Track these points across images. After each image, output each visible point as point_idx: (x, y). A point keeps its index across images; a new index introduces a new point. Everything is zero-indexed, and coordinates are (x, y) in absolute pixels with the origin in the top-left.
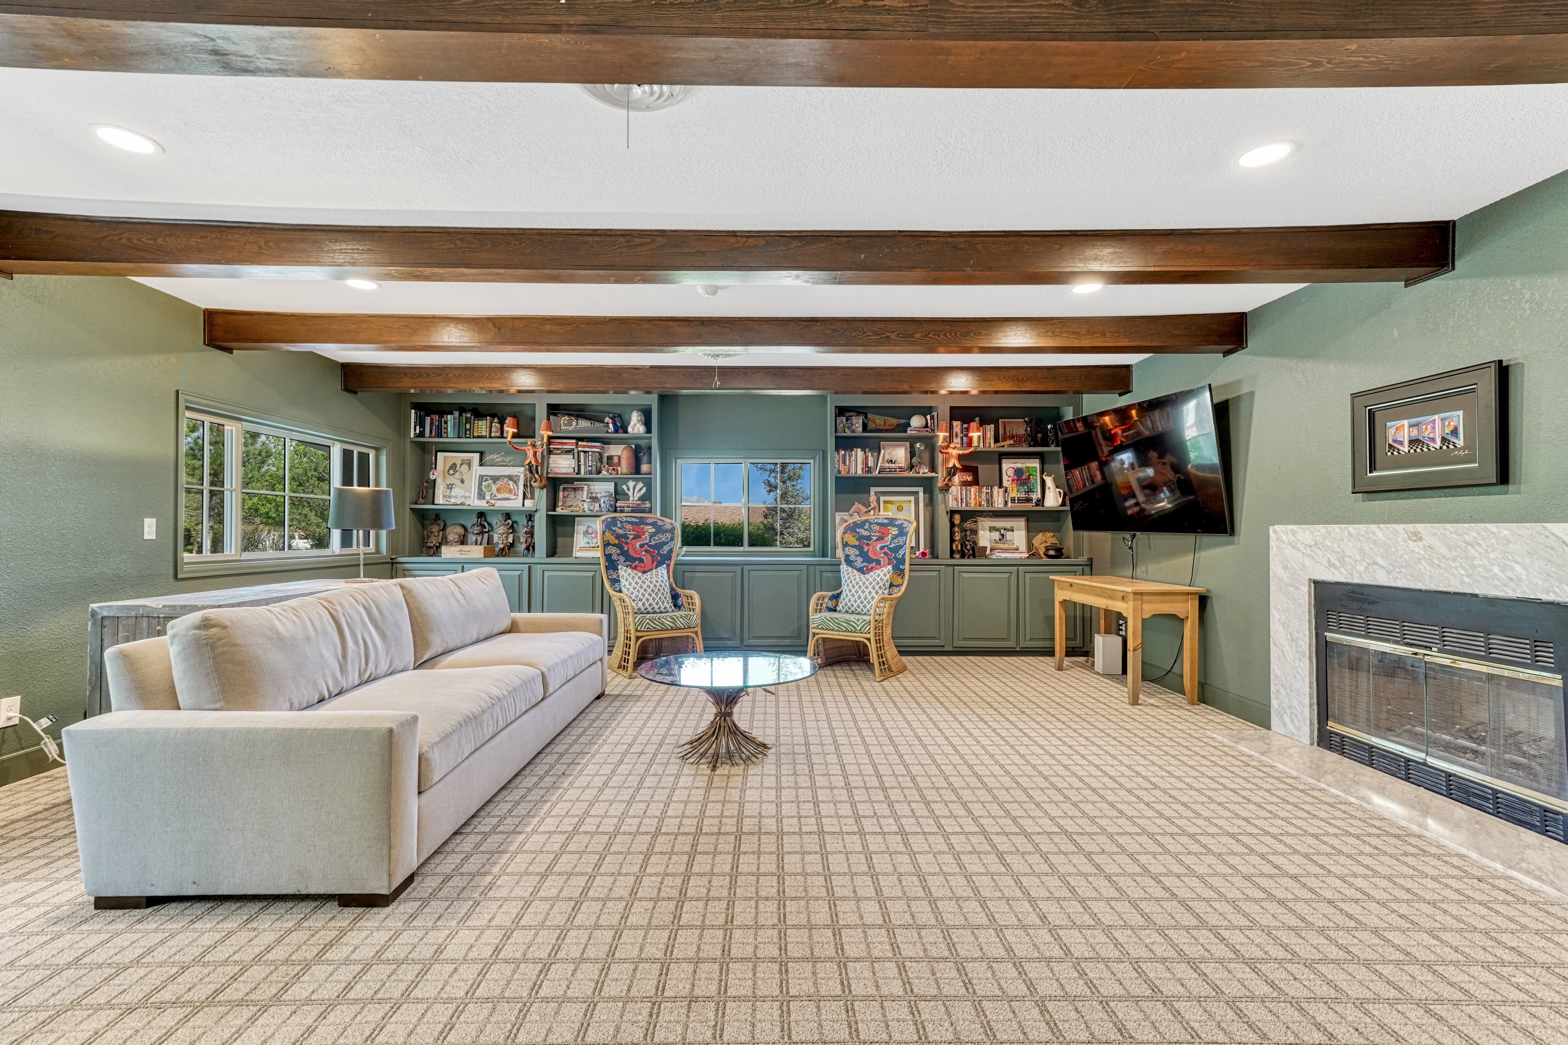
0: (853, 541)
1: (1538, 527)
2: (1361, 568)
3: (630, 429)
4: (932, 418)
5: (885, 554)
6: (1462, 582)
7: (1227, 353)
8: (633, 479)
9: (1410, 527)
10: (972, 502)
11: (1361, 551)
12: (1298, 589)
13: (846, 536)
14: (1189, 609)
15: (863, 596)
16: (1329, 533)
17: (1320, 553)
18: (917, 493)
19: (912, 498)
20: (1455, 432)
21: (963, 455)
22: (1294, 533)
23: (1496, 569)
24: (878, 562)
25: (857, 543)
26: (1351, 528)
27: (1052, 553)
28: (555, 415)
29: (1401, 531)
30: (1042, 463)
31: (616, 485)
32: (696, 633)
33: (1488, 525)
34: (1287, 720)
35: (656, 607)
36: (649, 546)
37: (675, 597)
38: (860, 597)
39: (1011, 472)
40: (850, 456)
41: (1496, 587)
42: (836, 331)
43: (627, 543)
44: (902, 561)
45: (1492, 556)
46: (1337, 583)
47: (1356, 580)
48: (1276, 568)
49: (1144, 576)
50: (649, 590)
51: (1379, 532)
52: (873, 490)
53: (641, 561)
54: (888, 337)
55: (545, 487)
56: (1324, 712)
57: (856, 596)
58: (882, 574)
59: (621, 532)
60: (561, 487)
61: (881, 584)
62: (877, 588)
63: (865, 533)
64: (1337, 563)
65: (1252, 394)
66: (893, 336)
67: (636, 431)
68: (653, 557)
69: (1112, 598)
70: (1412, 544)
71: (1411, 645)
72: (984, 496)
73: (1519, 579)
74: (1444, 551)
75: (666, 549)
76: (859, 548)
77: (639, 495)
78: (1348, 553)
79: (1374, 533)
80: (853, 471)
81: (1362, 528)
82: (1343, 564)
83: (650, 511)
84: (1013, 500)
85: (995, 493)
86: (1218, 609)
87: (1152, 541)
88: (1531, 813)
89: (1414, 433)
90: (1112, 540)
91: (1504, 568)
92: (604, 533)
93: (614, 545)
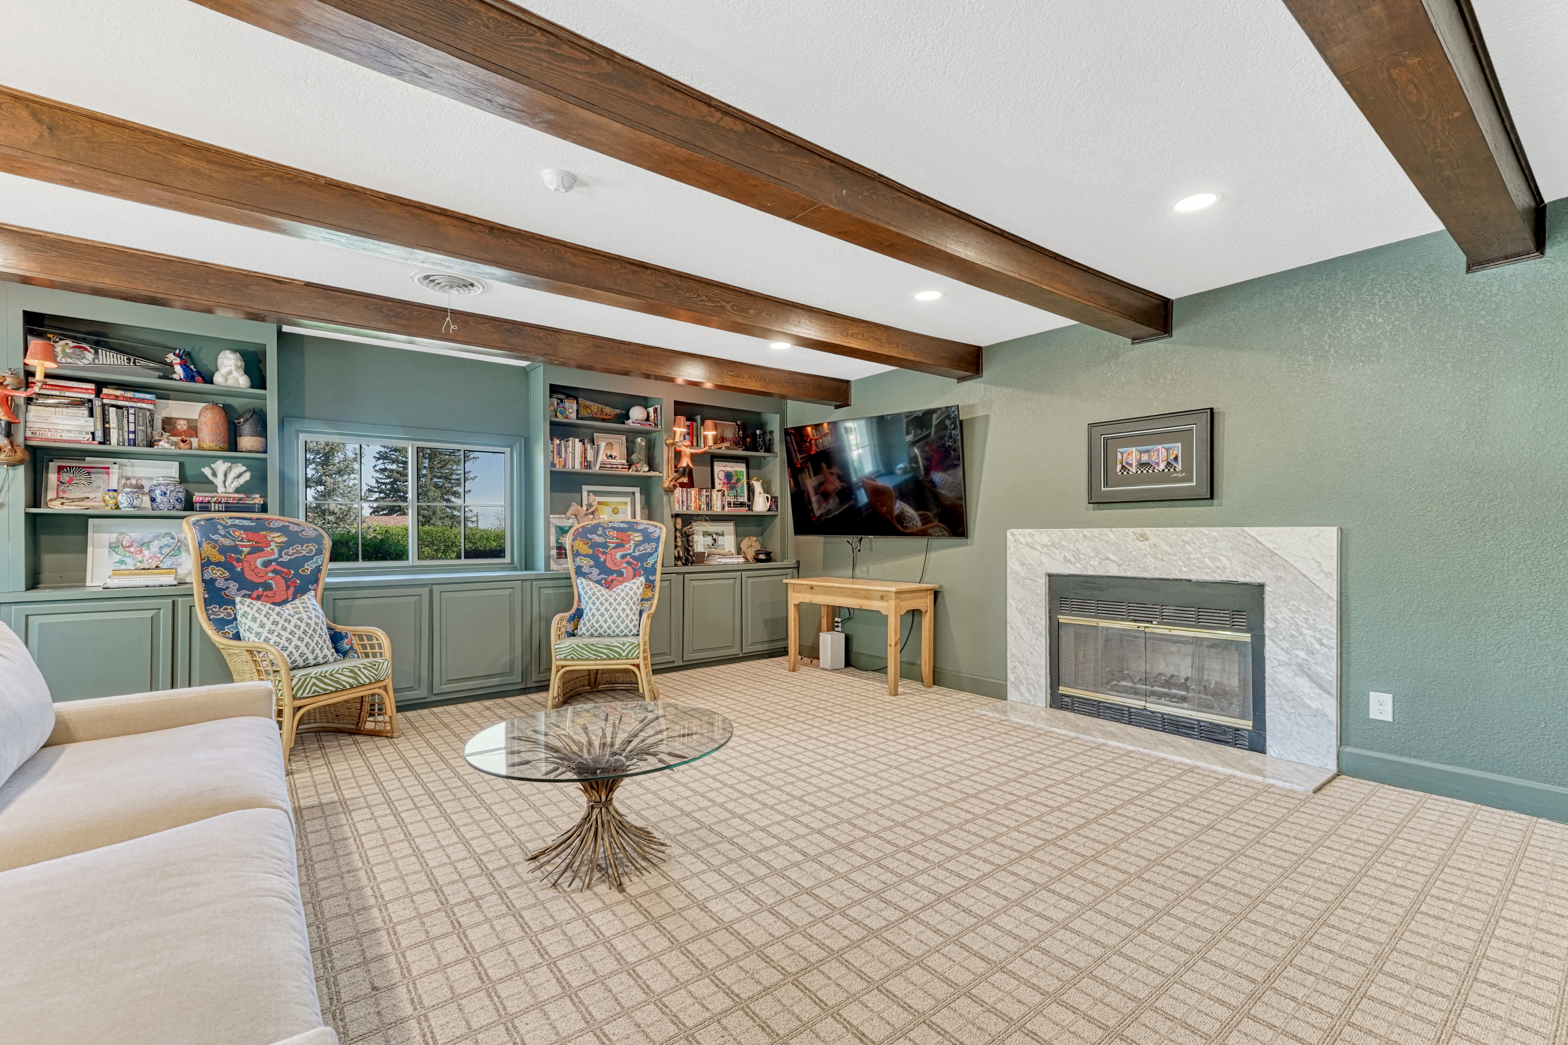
0: (584, 549)
1: (1238, 529)
2: (1095, 563)
3: (218, 378)
4: (655, 410)
5: (628, 563)
6: (1181, 571)
7: (961, 379)
8: (225, 459)
9: (1138, 530)
10: (693, 505)
11: (1095, 549)
12: (1035, 581)
13: (576, 543)
14: (925, 603)
15: (615, 615)
16: (1065, 535)
17: (1057, 552)
18: (634, 493)
19: (628, 500)
20: (1176, 459)
21: (696, 454)
22: (1031, 535)
23: (1207, 561)
24: (620, 574)
25: (591, 552)
26: (1086, 531)
27: (762, 557)
28: (40, 335)
29: (1131, 533)
30: (748, 467)
31: (182, 465)
32: (385, 688)
33: (1201, 529)
34: (1023, 689)
35: (311, 657)
36: (279, 564)
37: (336, 638)
38: (611, 617)
39: (722, 475)
40: (566, 447)
41: (1207, 573)
42: (667, 285)
43: (239, 560)
44: (653, 571)
45: (1204, 551)
46: (1070, 575)
47: (1090, 572)
48: (1013, 564)
49: (865, 575)
50: (299, 633)
51: (1112, 534)
52: (585, 488)
53: (267, 587)
54: (723, 307)
55: (21, 462)
56: (1055, 679)
57: (607, 615)
58: (635, 587)
59: (227, 542)
60: (53, 466)
61: (635, 599)
62: (631, 604)
63: (600, 540)
64: (1073, 559)
65: (987, 417)
66: (728, 306)
67: (231, 382)
68: (286, 580)
69: (867, 598)
70: (1139, 544)
71: (1135, 621)
72: (703, 499)
73: (1224, 567)
74: (1166, 548)
75: (309, 567)
76: (594, 557)
77: (236, 484)
78: (1083, 551)
79: (1106, 535)
80: (570, 465)
81: (1096, 531)
82: (1078, 560)
83: (264, 508)
84: (729, 504)
85: (714, 496)
86: (949, 602)
87: (874, 544)
88: (1225, 733)
89: (1145, 458)
90: (825, 543)
91: (1213, 559)
92: (200, 545)
93: (218, 564)
